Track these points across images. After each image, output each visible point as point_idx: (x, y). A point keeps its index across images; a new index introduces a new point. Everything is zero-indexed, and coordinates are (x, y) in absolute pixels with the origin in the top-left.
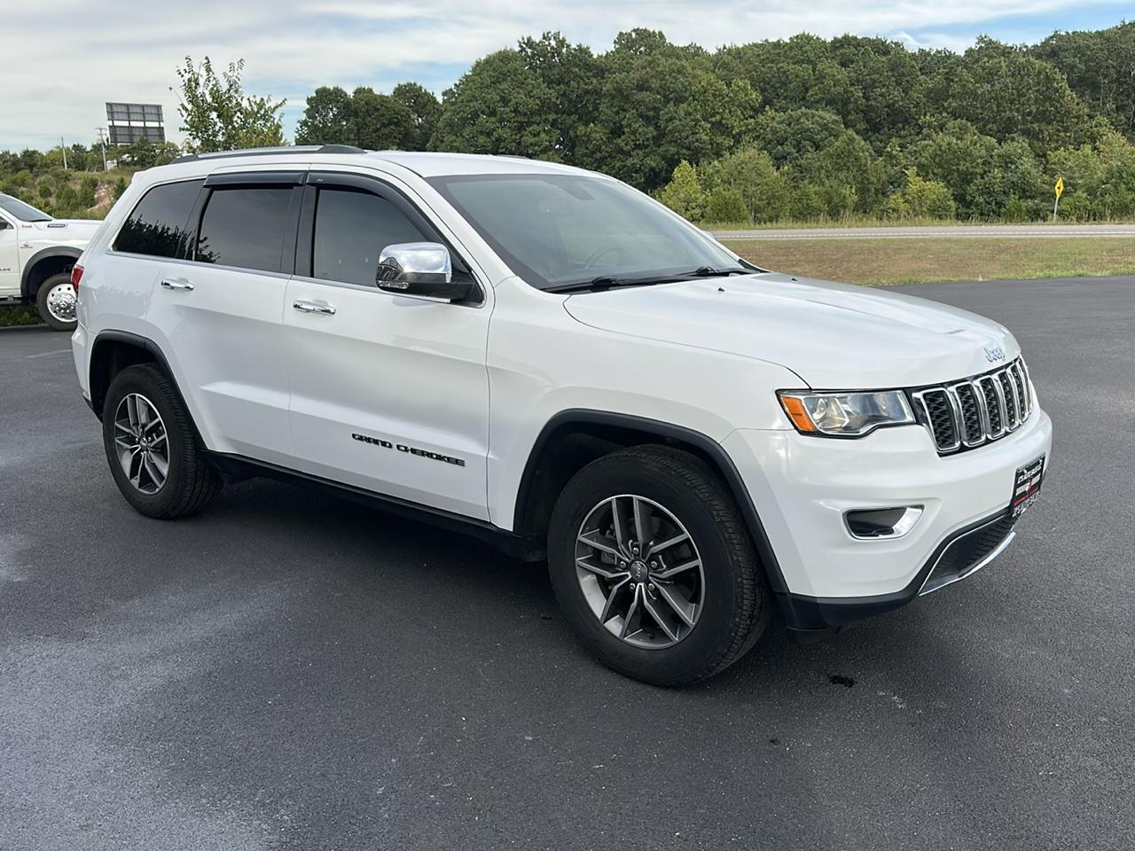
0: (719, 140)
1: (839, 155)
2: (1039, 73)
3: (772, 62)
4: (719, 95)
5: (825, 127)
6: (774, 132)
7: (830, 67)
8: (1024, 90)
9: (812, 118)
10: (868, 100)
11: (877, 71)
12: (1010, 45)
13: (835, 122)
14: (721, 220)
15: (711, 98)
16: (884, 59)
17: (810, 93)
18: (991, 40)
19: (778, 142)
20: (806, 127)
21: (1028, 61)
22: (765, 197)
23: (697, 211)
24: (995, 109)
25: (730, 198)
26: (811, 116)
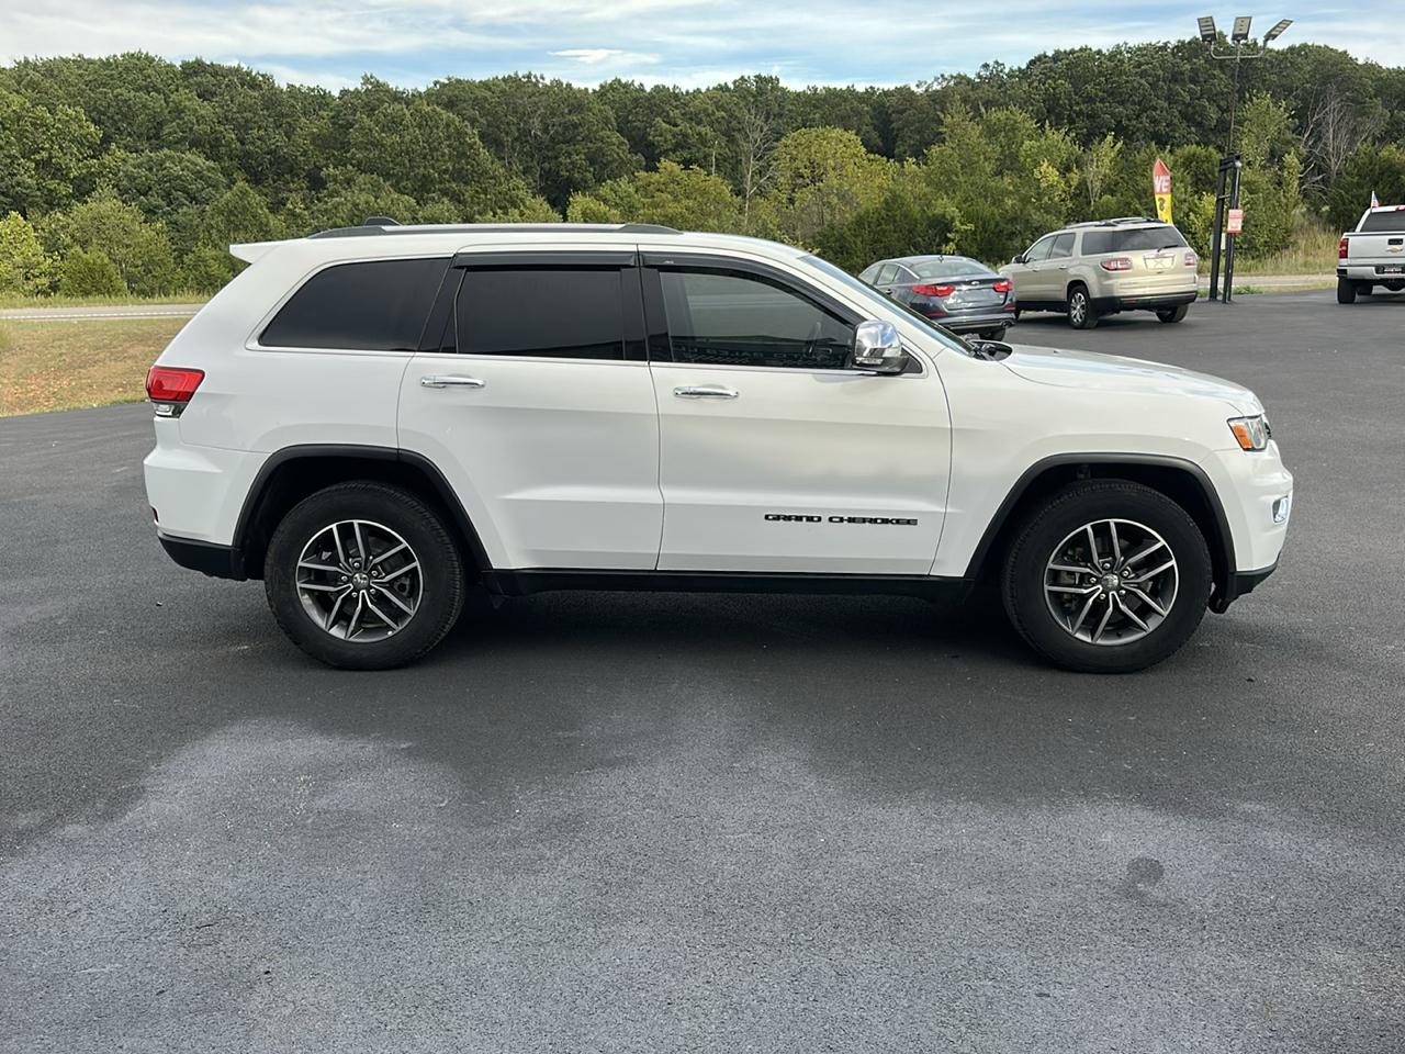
0: (52, 184)
1: (231, 211)
2: (448, 125)
3: (105, 85)
4: (42, 125)
5: (199, 175)
6: (132, 178)
7: (186, 97)
8: (436, 144)
9: (180, 162)
10: (243, 144)
11: (250, 109)
12: (401, 89)
13: (209, 169)
14: (86, 293)
15: (30, 128)
16: (256, 94)
17: (166, 130)
18: (378, 82)
19: (138, 191)
20: (176, 174)
21: (434, 110)
22: (140, 263)
23: (45, 281)
24: (408, 165)
25: (94, 264)
26: (177, 160)
